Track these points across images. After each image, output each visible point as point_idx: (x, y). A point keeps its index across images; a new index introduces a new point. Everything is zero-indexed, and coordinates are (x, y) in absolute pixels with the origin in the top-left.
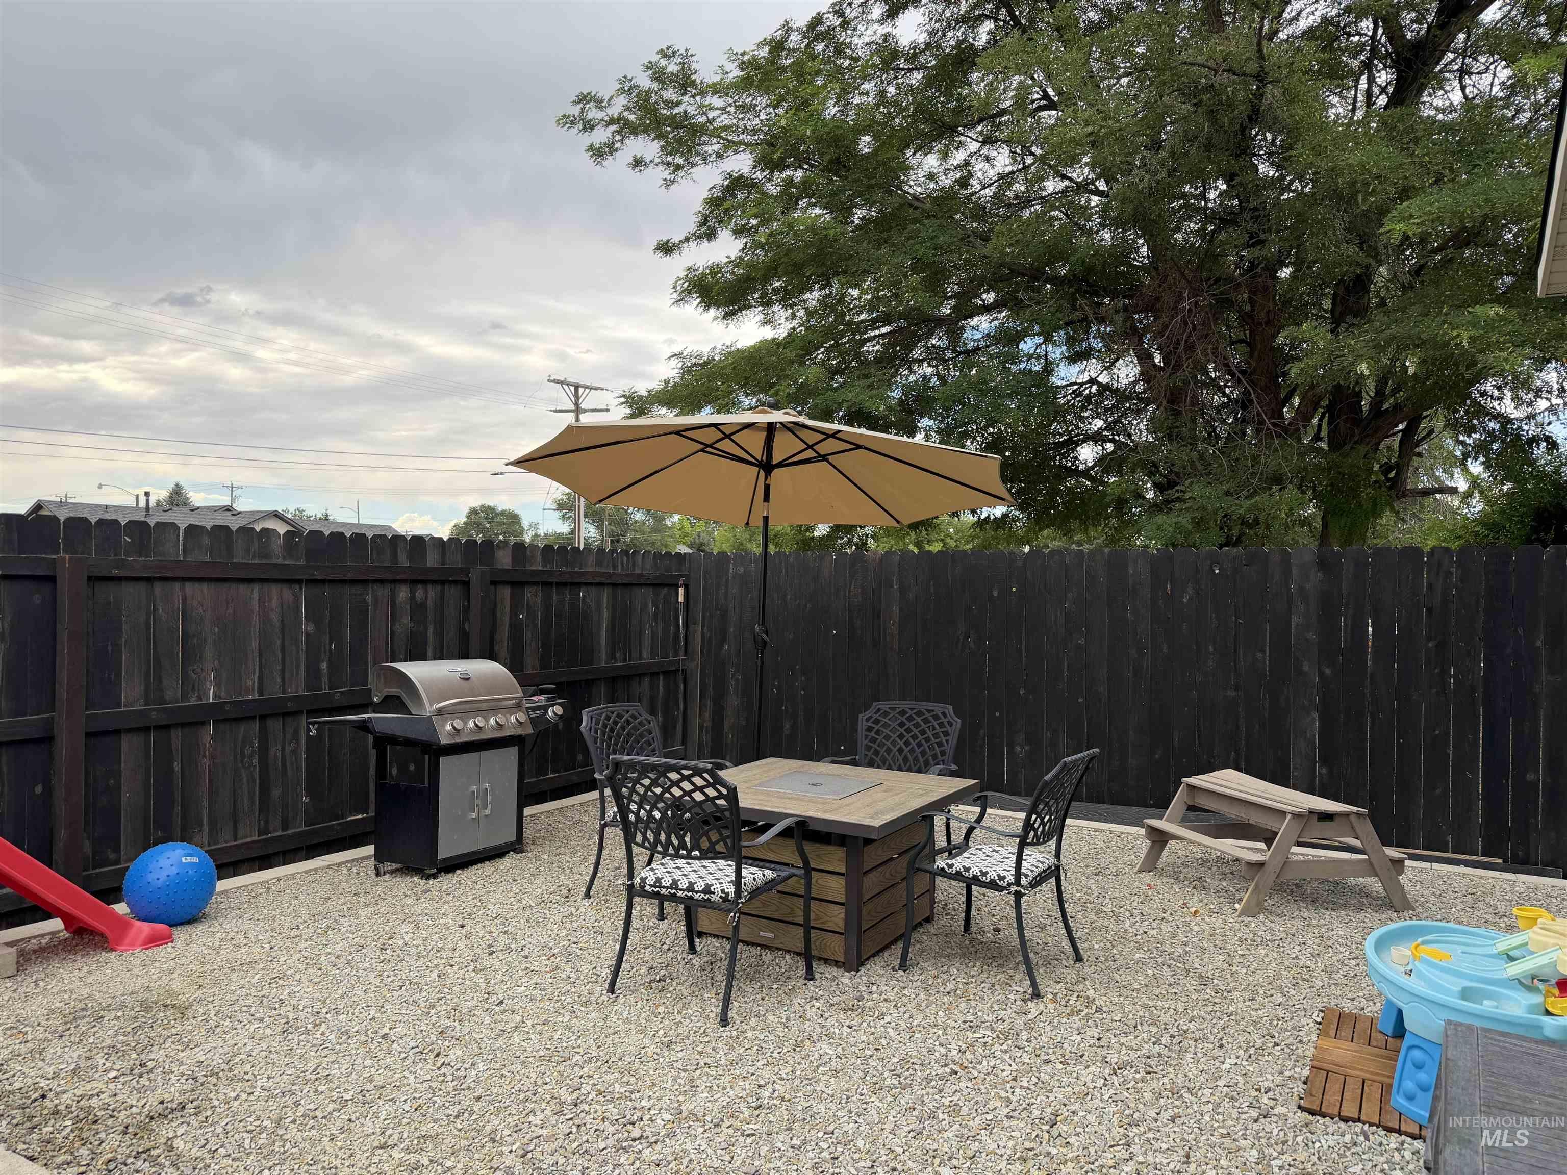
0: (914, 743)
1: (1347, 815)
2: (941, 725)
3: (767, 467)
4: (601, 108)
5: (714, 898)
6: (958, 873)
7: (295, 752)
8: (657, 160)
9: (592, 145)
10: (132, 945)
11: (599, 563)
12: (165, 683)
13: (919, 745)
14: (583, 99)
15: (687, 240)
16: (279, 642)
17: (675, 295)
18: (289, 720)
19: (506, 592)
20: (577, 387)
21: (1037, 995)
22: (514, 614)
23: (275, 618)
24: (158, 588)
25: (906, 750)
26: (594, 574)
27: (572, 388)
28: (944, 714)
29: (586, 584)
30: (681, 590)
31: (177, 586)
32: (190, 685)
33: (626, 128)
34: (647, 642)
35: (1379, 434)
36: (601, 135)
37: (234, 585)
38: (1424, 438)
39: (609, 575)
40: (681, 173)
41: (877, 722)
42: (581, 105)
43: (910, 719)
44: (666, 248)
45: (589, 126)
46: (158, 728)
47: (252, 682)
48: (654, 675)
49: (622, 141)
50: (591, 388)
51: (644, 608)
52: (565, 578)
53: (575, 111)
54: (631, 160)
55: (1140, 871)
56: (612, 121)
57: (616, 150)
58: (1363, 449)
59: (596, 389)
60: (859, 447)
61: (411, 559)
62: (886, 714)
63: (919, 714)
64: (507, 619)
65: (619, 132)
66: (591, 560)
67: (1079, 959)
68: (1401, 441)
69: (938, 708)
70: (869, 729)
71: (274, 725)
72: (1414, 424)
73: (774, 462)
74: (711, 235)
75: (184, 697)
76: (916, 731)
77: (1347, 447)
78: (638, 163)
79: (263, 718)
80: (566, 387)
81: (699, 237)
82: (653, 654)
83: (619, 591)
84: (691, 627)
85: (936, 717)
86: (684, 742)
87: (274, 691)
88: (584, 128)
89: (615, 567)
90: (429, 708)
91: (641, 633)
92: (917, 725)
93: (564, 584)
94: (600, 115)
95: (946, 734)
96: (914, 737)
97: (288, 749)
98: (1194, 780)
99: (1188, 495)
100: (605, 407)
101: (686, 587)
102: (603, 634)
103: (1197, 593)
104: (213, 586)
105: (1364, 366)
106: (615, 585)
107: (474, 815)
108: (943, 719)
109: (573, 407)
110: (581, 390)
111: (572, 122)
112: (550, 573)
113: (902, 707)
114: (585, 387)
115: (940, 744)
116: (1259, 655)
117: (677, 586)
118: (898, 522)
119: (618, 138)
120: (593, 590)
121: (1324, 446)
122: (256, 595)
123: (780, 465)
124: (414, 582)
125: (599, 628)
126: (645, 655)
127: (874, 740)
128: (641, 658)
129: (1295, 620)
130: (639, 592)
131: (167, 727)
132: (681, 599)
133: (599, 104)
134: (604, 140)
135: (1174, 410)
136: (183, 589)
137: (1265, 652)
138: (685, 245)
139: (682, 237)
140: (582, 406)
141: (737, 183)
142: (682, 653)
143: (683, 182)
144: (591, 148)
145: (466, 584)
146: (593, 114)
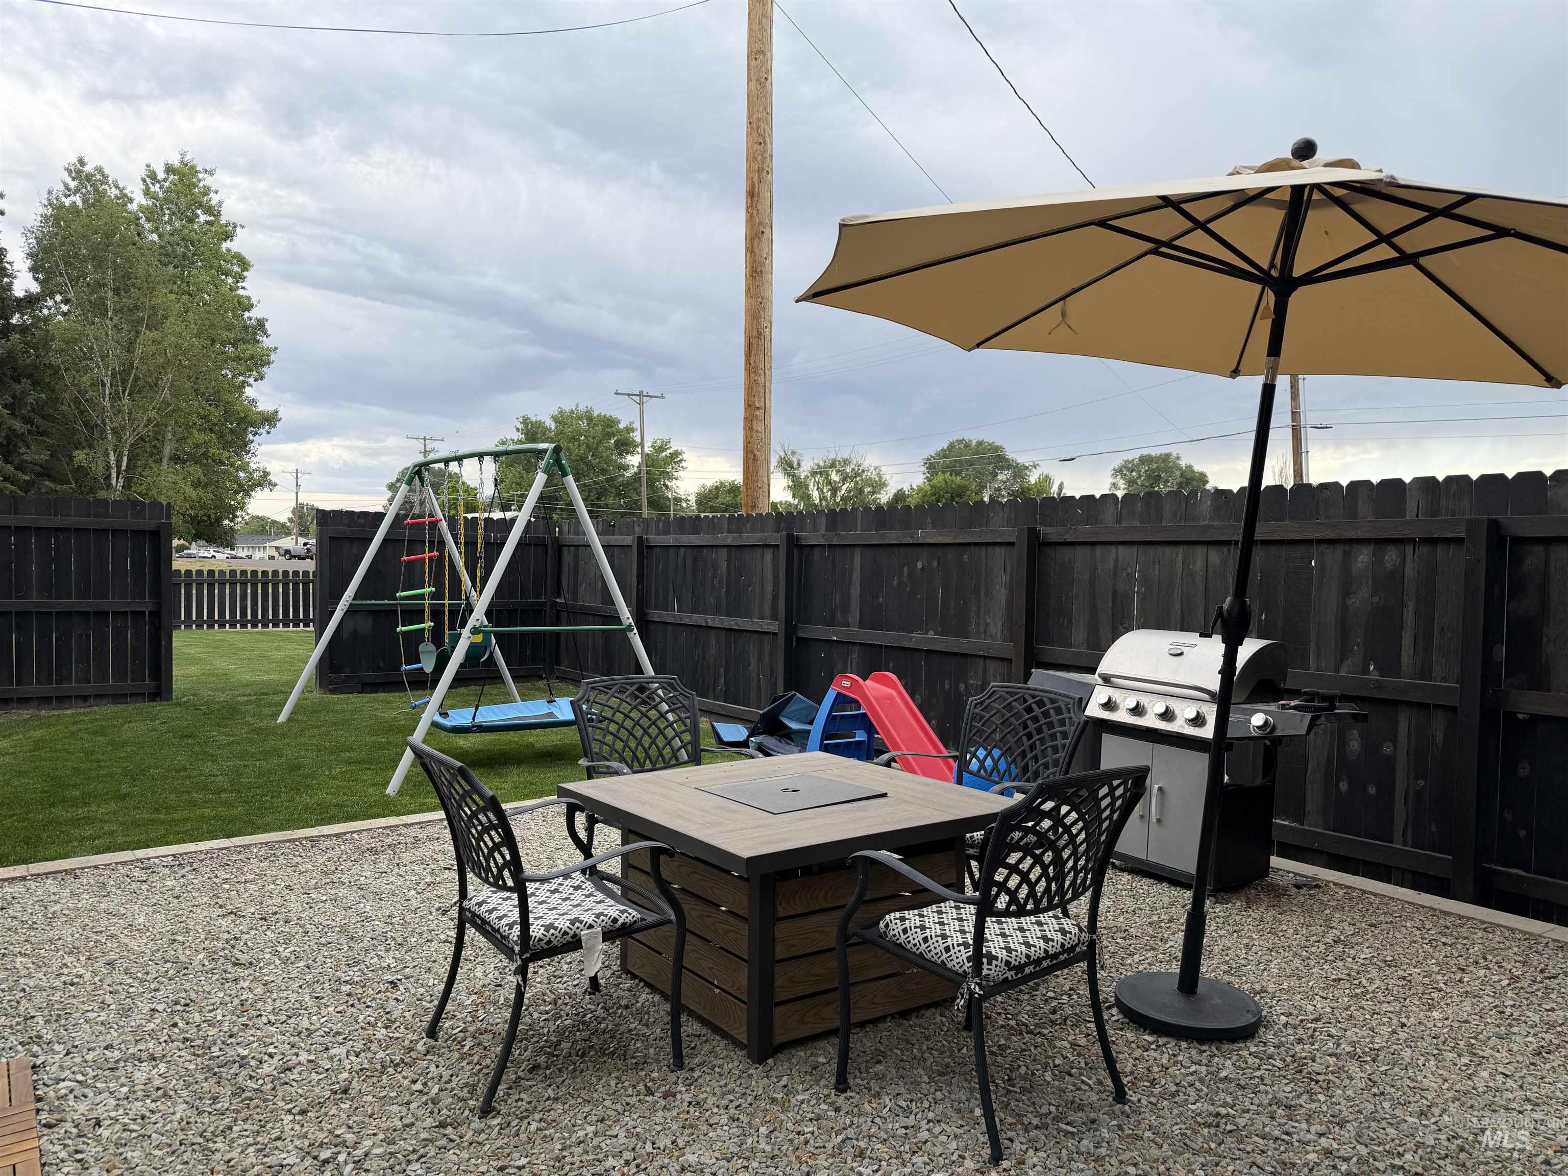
3: (1281, 283)
16: (1202, 608)
23: (1199, 581)
24: (1098, 550)
73: (1296, 273)
104: (1141, 548)
122: (1180, 557)
123: (1310, 278)
136: (1117, 549)
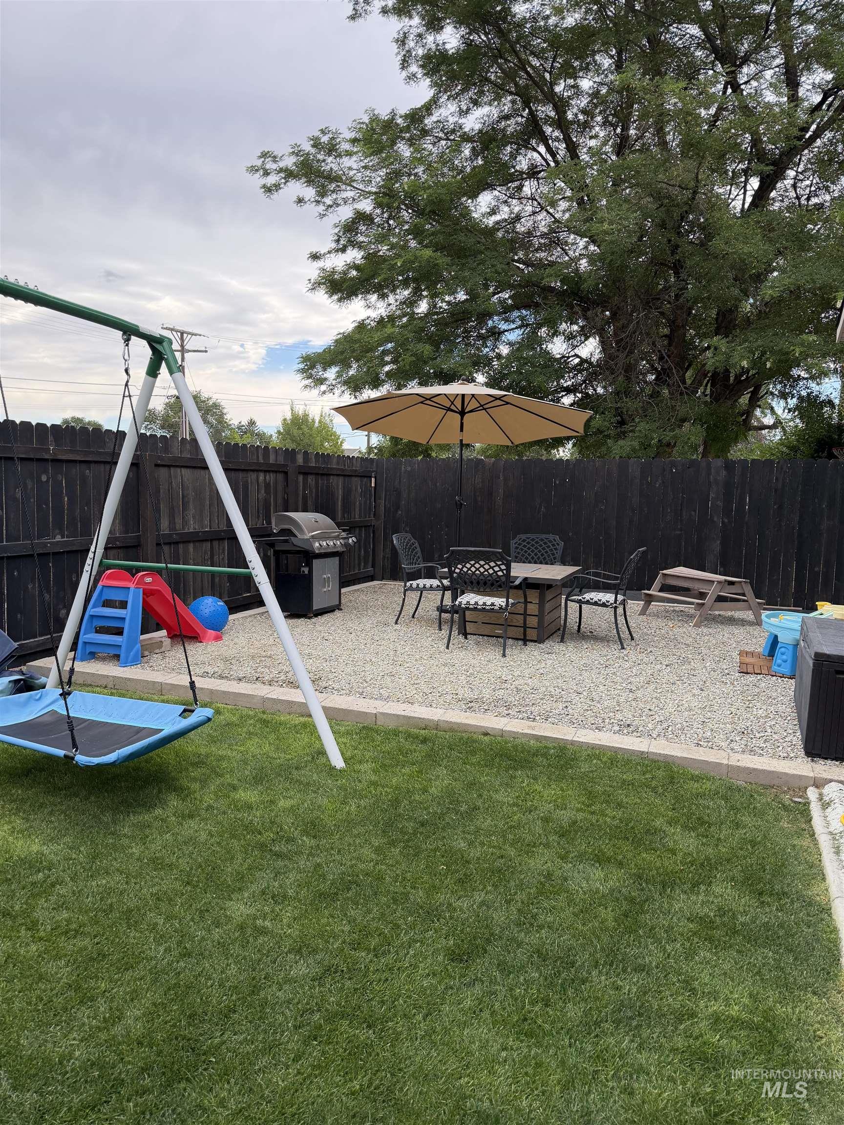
0: (539, 554)
1: (741, 582)
2: (553, 545)
3: (462, 413)
4: (275, 161)
5: (496, 608)
6: (588, 601)
7: (223, 559)
8: (313, 199)
9: (264, 185)
10: (209, 640)
11: (338, 463)
12: (176, 520)
13: (542, 555)
14: (264, 155)
15: (329, 252)
17: (310, 286)
18: (221, 542)
19: (301, 478)
20: (182, 334)
21: (623, 648)
22: (304, 490)
24: (172, 470)
25: (536, 558)
26: (338, 469)
27: (179, 334)
28: (554, 540)
29: (333, 475)
30: (373, 480)
31: (179, 470)
32: (185, 522)
33: (289, 175)
34: (357, 510)
35: (740, 394)
36: (272, 180)
37: (199, 470)
38: (762, 397)
39: (343, 470)
40: (330, 210)
41: (520, 544)
42: (263, 159)
43: (537, 542)
44: (315, 257)
45: (266, 173)
46: (174, 543)
47: (207, 522)
48: (360, 527)
49: (285, 184)
50: (193, 334)
51: (356, 489)
52: (325, 471)
53: (259, 163)
54: (295, 199)
55: (639, 615)
56: (281, 170)
57: (280, 188)
58: (730, 403)
59: (196, 335)
60: (508, 403)
61: (264, 459)
62: (524, 541)
63: (542, 540)
64: (301, 493)
65: (285, 178)
66: (335, 461)
67: (632, 639)
68: (750, 398)
69: (551, 537)
70: (517, 548)
71: (216, 543)
72: (757, 388)
74: (343, 250)
75: (183, 528)
76: (540, 548)
77: (721, 401)
78: (300, 201)
79: (211, 540)
80: (174, 333)
81: (337, 251)
82: (360, 516)
83: (347, 479)
84: (378, 501)
85: (550, 541)
86: (373, 566)
87: (215, 528)
88: (264, 175)
89: (345, 465)
90: (308, 535)
91: (355, 503)
92: (541, 546)
93: (323, 475)
94: (275, 166)
95: (556, 549)
96: (540, 551)
97: (221, 557)
98: (665, 572)
99: (637, 429)
100: (204, 349)
101: (375, 478)
102: (340, 503)
103: (663, 482)
105: (745, 362)
106: (344, 476)
107: (325, 590)
108: (554, 542)
109: (179, 348)
110: (185, 335)
111: (257, 170)
112: (319, 468)
113: (532, 537)
114: (188, 333)
115: (553, 554)
116: (693, 513)
117: (371, 477)
118: (512, 443)
119: (283, 181)
120: (335, 478)
121: (708, 399)
124: (265, 471)
125: (338, 499)
126: (357, 516)
127: (519, 553)
128: (355, 518)
129: (712, 495)
130: (354, 479)
131: (177, 543)
132: (373, 485)
133: (275, 159)
134: (274, 182)
135: (627, 376)
137: (695, 511)
138: (328, 255)
139: (326, 251)
140: (186, 347)
141: (361, 217)
142: (372, 515)
143: (331, 215)
144: (264, 186)
145: (286, 473)
146: (270, 165)
